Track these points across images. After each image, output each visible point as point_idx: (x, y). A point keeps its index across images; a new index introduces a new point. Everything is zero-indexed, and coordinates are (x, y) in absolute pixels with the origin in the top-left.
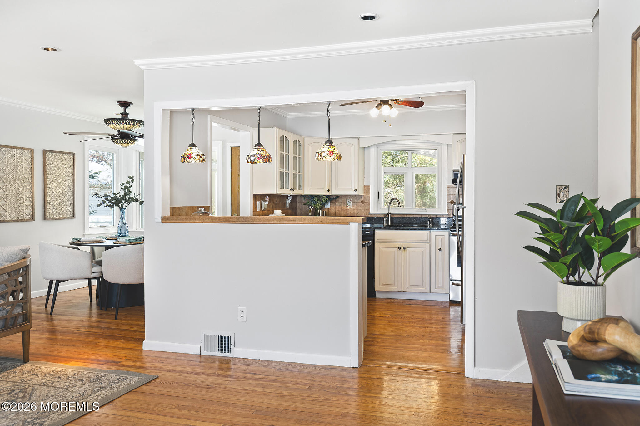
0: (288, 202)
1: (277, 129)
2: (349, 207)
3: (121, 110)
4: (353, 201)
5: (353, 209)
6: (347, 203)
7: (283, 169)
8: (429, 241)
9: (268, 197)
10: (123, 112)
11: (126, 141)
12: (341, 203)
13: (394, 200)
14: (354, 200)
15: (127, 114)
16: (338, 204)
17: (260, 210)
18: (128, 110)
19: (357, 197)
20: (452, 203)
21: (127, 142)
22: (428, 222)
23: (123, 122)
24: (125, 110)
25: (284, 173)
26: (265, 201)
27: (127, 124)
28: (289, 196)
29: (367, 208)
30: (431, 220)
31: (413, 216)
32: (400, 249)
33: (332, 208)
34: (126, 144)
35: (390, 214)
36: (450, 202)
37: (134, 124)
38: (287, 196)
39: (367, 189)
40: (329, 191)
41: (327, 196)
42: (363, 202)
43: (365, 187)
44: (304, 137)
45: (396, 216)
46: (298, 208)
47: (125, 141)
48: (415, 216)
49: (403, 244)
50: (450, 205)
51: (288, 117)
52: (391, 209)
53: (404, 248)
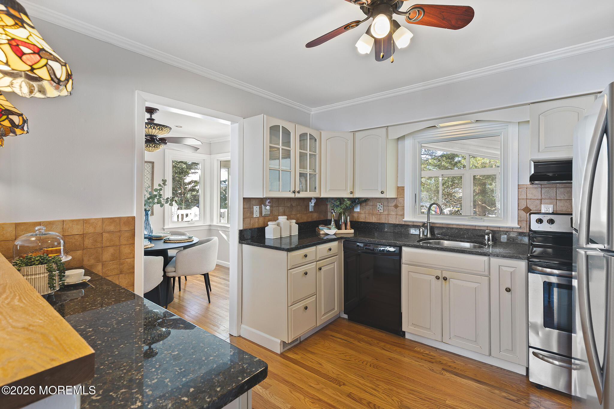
0: (312, 205)
1: (265, 116)
2: (380, 211)
3: (148, 116)
4: (385, 205)
5: (384, 214)
6: (378, 207)
7: (305, 170)
8: (487, 273)
9: (268, 201)
10: (149, 117)
11: (154, 145)
12: (371, 207)
13: (434, 206)
14: (386, 203)
15: (154, 120)
16: (368, 208)
17: (258, 216)
18: (154, 117)
19: (389, 200)
20: (527, 210)
21: (154, 147)
22: (486, 237)
23: (148, 126)
24: (151, 116)
25: (308, 174)
26: (266, 206)
27: (152, 128)
28: (313, 198)
29: (401, 213)
30: (490, 235)
31: (463, 227)
32: (438, 278)
33: (362, 212)
34: (153, 148)
35: (430, 222)
36: (524, 210)
37: (159, 129)
38: (310, 199)
39: (401, 190)
40: (352, 193)
41: (349, 199)
42: (396, 206)
43: (398, 188)
44: (321, 131)
45: (438, 225)
46: (328, 211)
47: (152, 145)
48: (465, 227)
49: (444, 272)
50: (523, 214)
51: (312, 113)
52: (430, 216)
53: (445, 279)
